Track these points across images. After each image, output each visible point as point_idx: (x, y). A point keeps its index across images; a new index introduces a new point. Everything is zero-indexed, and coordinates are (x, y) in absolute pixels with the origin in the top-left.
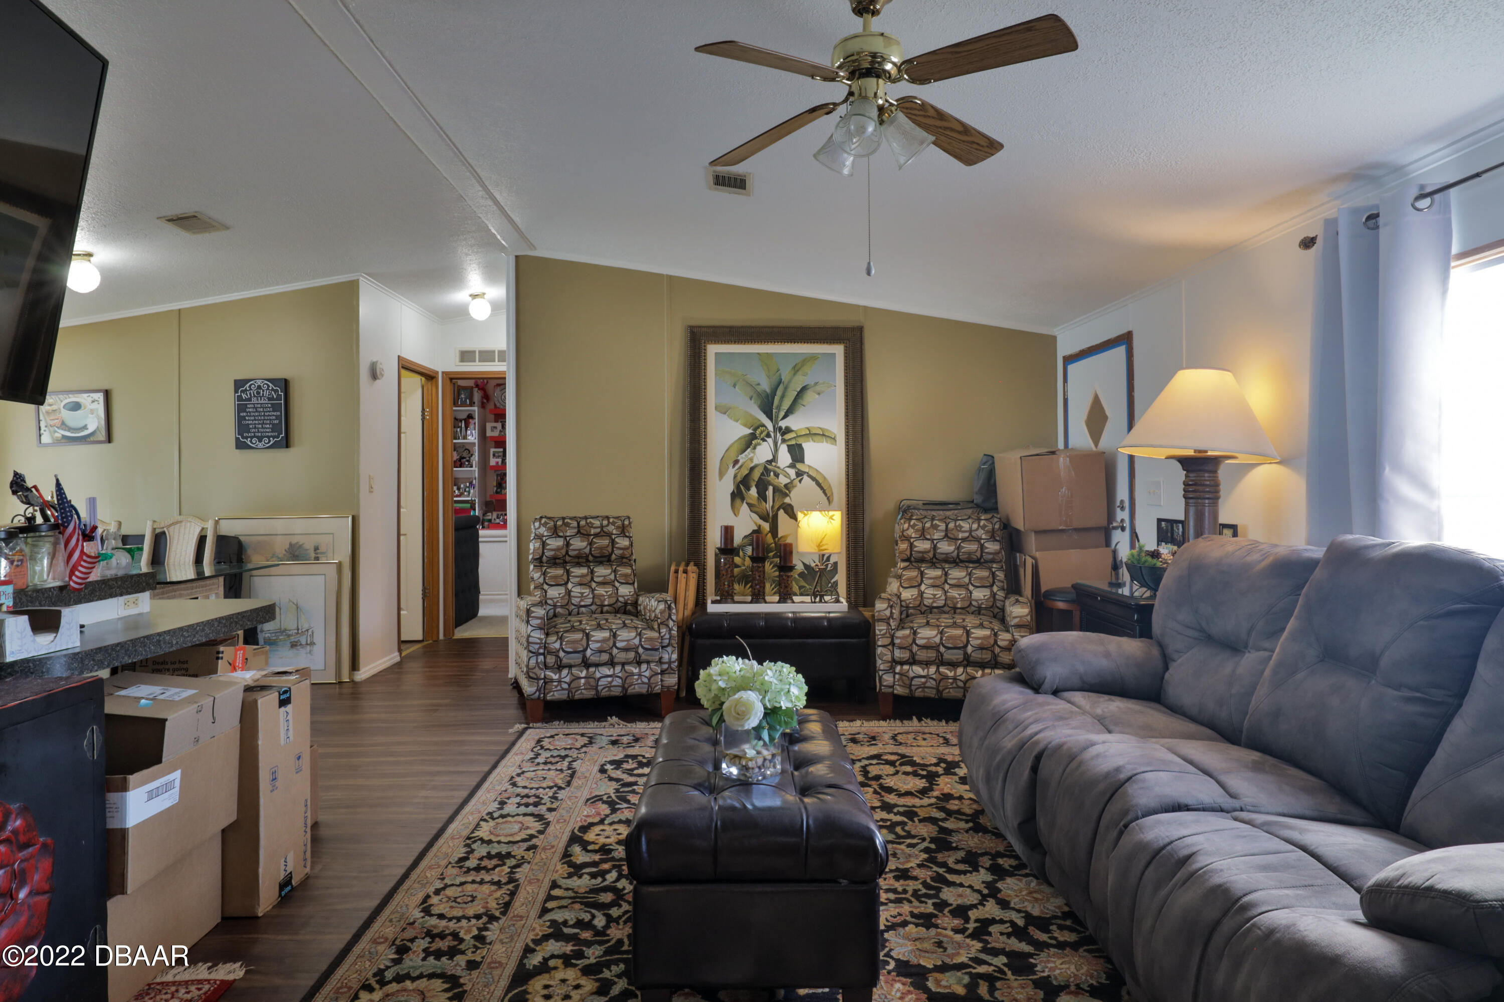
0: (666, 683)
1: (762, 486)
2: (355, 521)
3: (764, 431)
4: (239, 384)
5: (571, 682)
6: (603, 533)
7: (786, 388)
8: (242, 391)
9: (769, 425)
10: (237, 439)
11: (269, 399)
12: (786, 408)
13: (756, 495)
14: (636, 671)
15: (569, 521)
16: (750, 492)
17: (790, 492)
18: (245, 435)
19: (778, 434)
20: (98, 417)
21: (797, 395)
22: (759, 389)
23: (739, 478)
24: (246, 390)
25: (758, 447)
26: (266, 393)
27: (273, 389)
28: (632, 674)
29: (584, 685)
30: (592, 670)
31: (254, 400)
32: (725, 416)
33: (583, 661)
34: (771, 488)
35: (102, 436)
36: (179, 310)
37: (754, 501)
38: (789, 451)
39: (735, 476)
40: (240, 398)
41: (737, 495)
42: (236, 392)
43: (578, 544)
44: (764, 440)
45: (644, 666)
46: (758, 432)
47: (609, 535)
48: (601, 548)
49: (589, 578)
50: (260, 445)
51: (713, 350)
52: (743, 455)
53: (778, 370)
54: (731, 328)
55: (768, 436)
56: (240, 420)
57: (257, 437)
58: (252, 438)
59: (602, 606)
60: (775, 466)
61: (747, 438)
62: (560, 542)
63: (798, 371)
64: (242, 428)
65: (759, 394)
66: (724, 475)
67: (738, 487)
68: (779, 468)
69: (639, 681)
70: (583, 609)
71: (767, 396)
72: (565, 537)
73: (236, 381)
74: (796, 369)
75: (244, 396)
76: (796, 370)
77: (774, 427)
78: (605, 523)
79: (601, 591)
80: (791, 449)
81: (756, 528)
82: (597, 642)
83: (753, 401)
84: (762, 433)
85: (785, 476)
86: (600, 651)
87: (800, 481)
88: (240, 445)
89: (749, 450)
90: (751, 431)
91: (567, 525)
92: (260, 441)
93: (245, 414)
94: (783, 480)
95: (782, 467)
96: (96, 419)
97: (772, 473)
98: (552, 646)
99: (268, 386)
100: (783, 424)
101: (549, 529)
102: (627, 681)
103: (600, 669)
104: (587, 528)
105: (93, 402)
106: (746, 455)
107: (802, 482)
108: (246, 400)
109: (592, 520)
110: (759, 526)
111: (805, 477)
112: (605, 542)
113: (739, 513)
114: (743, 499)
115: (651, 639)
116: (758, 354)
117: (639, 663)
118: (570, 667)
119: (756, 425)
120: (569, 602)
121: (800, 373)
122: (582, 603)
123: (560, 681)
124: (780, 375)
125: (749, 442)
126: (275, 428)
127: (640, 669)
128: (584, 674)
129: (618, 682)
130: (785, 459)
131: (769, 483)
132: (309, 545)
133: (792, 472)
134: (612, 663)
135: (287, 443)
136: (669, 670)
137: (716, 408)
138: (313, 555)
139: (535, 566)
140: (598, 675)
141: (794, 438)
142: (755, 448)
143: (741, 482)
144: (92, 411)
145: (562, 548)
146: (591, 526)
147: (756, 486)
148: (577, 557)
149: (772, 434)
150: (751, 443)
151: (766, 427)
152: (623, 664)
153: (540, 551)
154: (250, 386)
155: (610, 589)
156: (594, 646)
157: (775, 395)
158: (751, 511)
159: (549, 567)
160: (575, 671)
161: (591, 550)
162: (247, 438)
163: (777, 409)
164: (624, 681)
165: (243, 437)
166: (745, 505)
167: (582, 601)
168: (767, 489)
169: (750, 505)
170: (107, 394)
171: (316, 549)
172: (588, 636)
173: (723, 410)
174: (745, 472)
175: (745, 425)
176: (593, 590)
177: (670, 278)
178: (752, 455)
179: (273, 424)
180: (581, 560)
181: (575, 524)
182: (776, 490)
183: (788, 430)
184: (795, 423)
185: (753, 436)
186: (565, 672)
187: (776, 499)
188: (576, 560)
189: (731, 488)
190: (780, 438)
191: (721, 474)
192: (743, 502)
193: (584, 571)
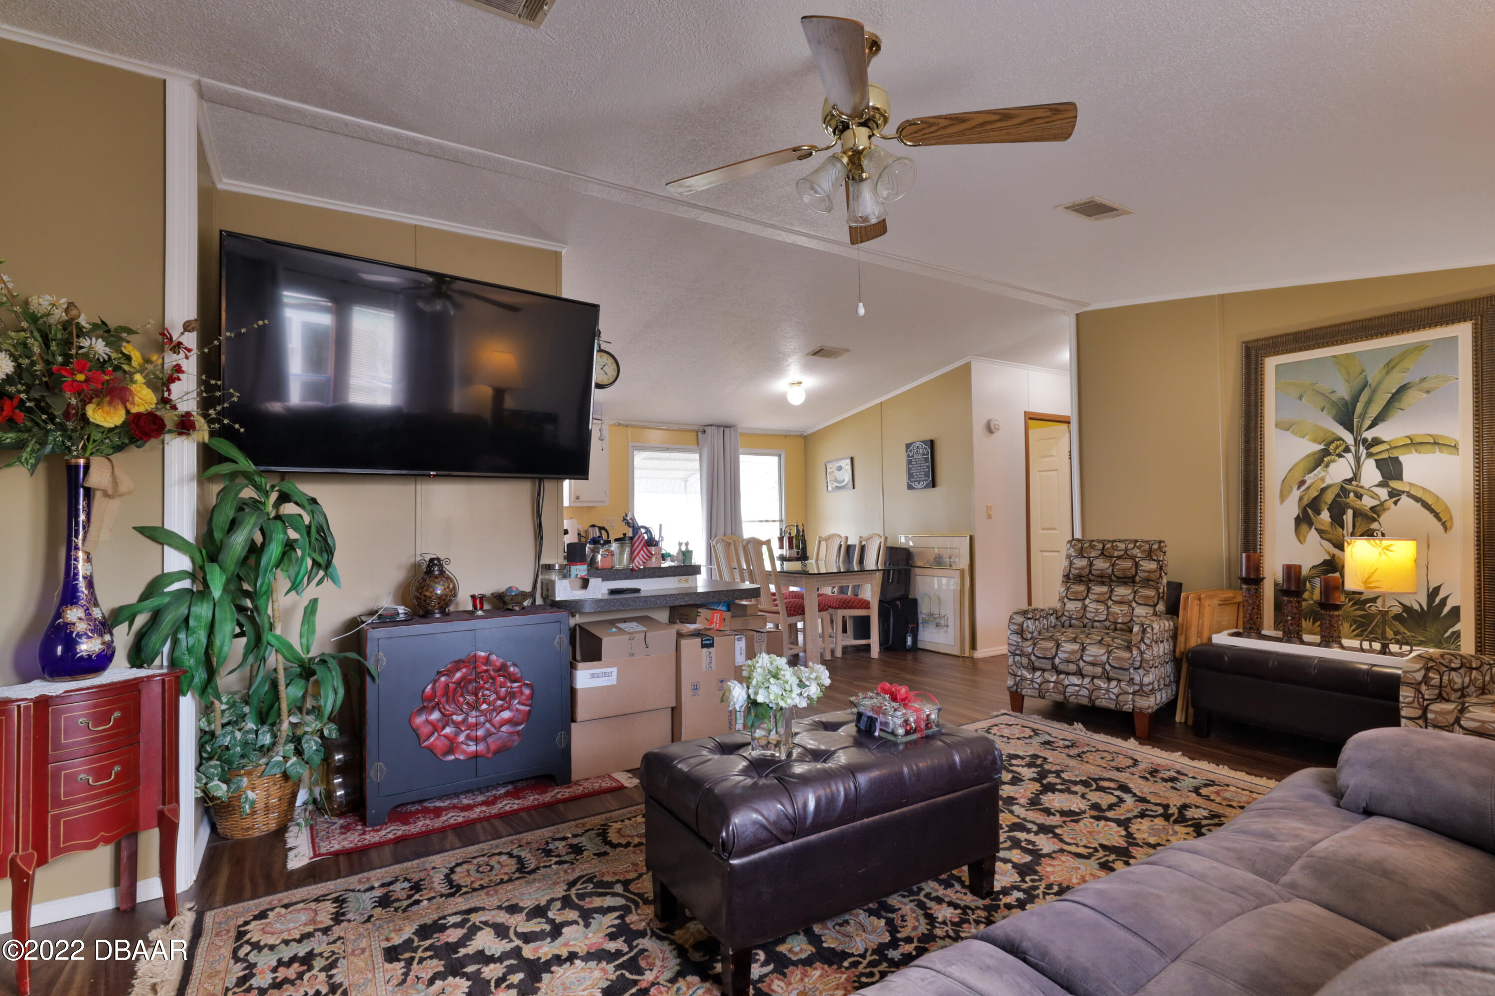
0: (1138, 705)
1: (1337, 511)
2: (971, 538)
3: (1340, 445)
4: (908, 446)
5: (1042, 683)
6: (1126, 556)
7: (1374, 392)
9: (1349, 438)
12: (1374, 416)
13: (1330, 520)
14: (1104, 686)
15: (1096, 543)
16: (1321, 516)
17: (1379, 516)
19: (1361, 448)
21: (1391, 398)
22: (1334, 397)
23: (1306, 501)
25: (1332, 465)
26: (921, 451)
28: (1100, 688)
29: (1053, 688)
30: (1062, 676)
32: (1288, 433)
33: (1053, 668)
34: (1350, 512)
37: (1326, 527)
38: (1378, 467)
39: (1301, 499)
41: (1304, 520)
43: (1101, 565)
44: (1340, 456)
45: (1114, 684)
46: (1332, 447)
49: (1107, 596)
50: (919, 486)
51: (1271, 364)
52: (1312, 475)
53: (1363, 371)
54: (1296, 334)
55: (1347, 450)
59: (1116, 623)
60: (1357, 486)
61: (1316, 456)
62: (1083, 562)
63: (1393, 368)
65: (1334, 404)
66: (1287, 497)
67: (1304, 511)
68: (1362, 487)
69: (1106, 696)
70: (1097, 624)
71: (1346, 404)
72: (1089, 558)
74: (1391, 365)
76: (1390, 367)
77: (1355, 440)
78: (1131, 546)
79: (1116, 609)
80: (1380, 464)
81: (1328, 558)
82: (1065, 652)
83: (1325, 412)
84: (1337, 447)
85: (1372, 497)
86: (1068, 661)
87: (1396, 503)
88: (910, 487)
89: (1319, 468)
90: (1322, 447)
91: (1092, 547)
94: (1368, 502)
95: (1367, 486)
97: (1352, 495)
98: (1025, 650)
100: (1369, 435)
101: (1076, 550)
102: (1094, 694)
103: (1070, 677)
104: (1111, 550)
106: (1315, 475)
107: (1399, 503)
109: (1118, 544)
110: (1334, 556)
111: (1404, 497)
112: (1128, 564)
113: (1305, 539)
114: (1310, 524)
115: (1119, 659)
116: (1334, 356)
117: (1109, 679)
118: (1044, 670)
119: (1330, 439)
120: (1084, 616)
121: (1396, 370)
122: (1096, 619)
123: (1032, 681)
124: (1366, 377)
125: (1320, 460)
126: (926, 475)
127: (1109, 684)
128: (1054, 679)
129: (1085, 692)
130: (1371, 474)
131: (1348, 506)
133: (1383, 493)
134: (1080, 673)
135: (934, 484)
136: (1141, 692)
137: (1276, 425)
140: (1066, 682)
141: (1387, 450)
142: (1327, 466)
143: (1308, 505)
146: (1115, 548)
147: (1329, 510)
148: (1101, 576)
149: (1353, 449)
150: (1322, 461)
151: (1344, 441)
152: (1093, 678)
153: (1068, 569)
155: (1125, 608)
156: (1061, 655)
157: (1358, 401)
158: (1322, 537)
159: (1073, 584)
160: (1046, 675)
161: (1113, 570)
163: (1359, 417)
164: (1091, 693)
166: (1313, 530)
167: (1096, 616)
168: (1344, 513)
169: (1320, 532)
170: (852, 459)
172: (1058, 646)
173: (1284, 426)
174: (1314, 493)
175: (1314, 441)
176: (1108, 608)
177: (1222, 297)
178: (1323, 474)
180: (1103, 579)
181: (1100, 546)
182: (1357, 514)
183: (1377, 442)
184: (1386, 432)
185: (1326, 452)
186: (1038, 673)
187: (1358, 524)
188: (1100, 579)
189: (1295, 511)
190: (1365, 451)
191: (1283, 497)
192: (1310, 528)
193: (1105, 589)
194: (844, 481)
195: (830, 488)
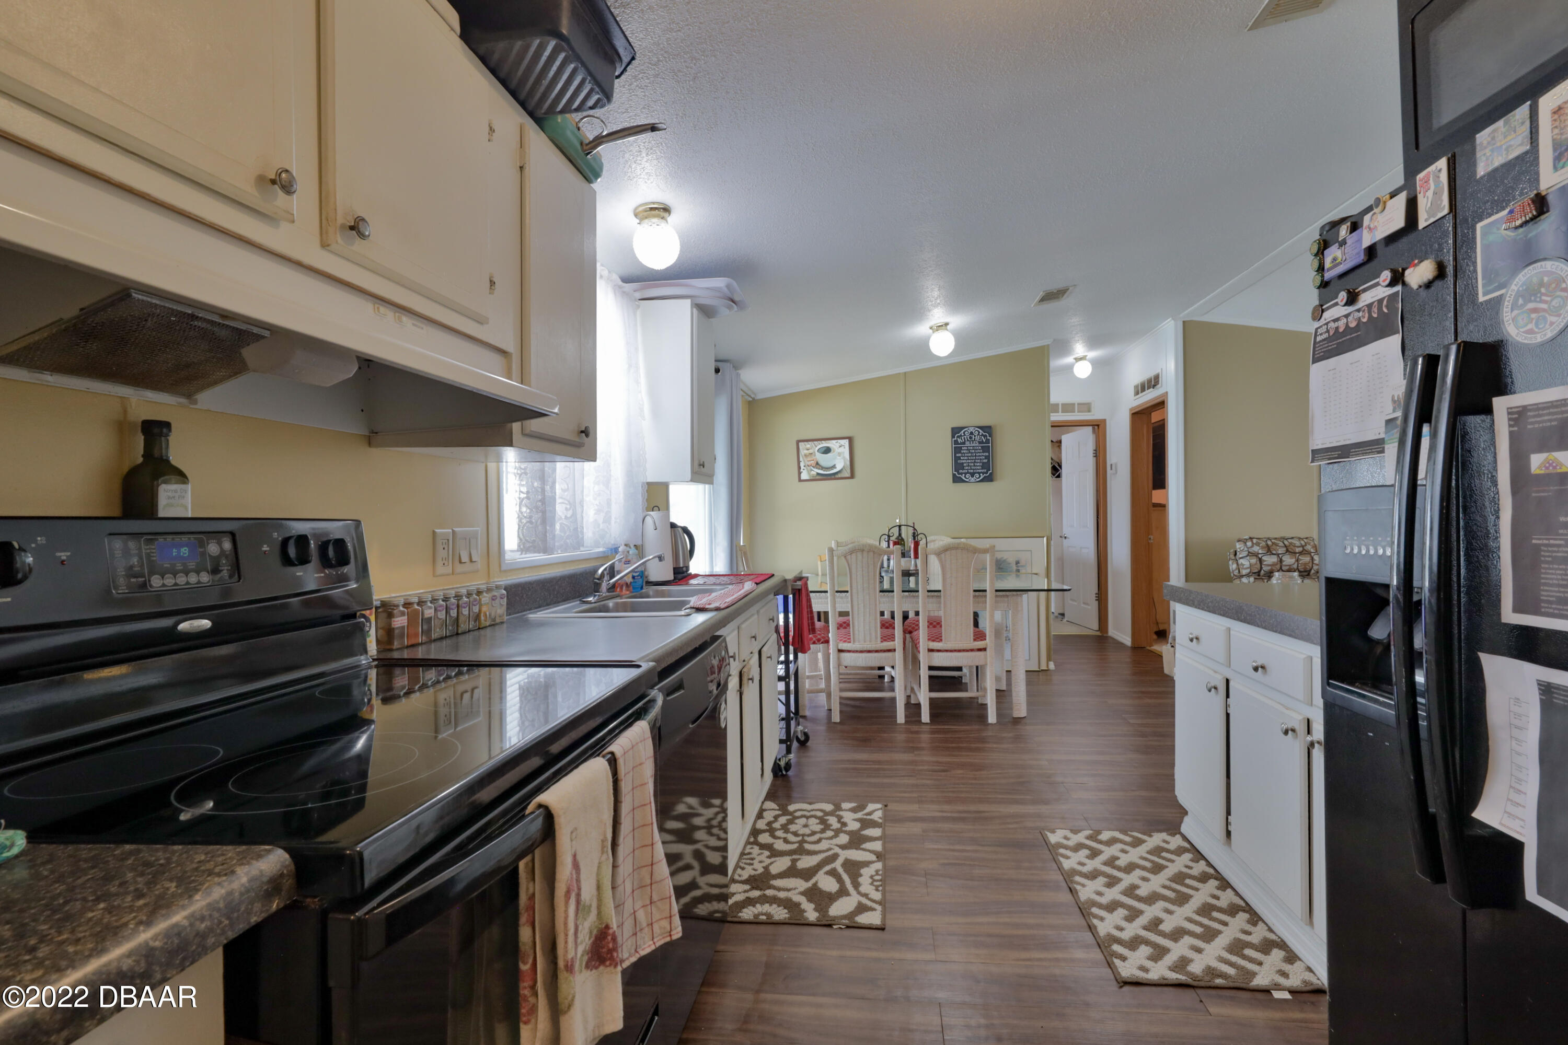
4: (955, 431)
8: (958, 437)
10: (954, 475)
11: (980, 443)
18: (961, 471)
20: (844, 458)
24: (961, 436)
26: (977, 438)
27: (982, 435)
31: (967, 444)
35: (847, 473)
36: (905, 373)
40: (956, 442)
42: (953, 437)
47: (1309, 553)
48: (1305, 564)
50: (973, 479)
56: (956, 459)
57: (970, 473)
58: (966, 474)
64: (958, 466)
73: (953, 429)
75: (959, 440)
88: (956, 480)
92: (972, 476)
93: (960, 455)
96: (842, 461)
99: (979, 432)
105: (840, 446)
108: (962, 443)
132: (1011, 559)
138: (1014, 568)
139: (1255, 579)
144: (839, 454)
145: (1277, 564)
154: (964, 433)
162: (961, 474)
165: (959, 474)
170: (851, 440)
171: (1017, 563)
179: (983, 463)
194: (834, 467)
195: (804, 476)
